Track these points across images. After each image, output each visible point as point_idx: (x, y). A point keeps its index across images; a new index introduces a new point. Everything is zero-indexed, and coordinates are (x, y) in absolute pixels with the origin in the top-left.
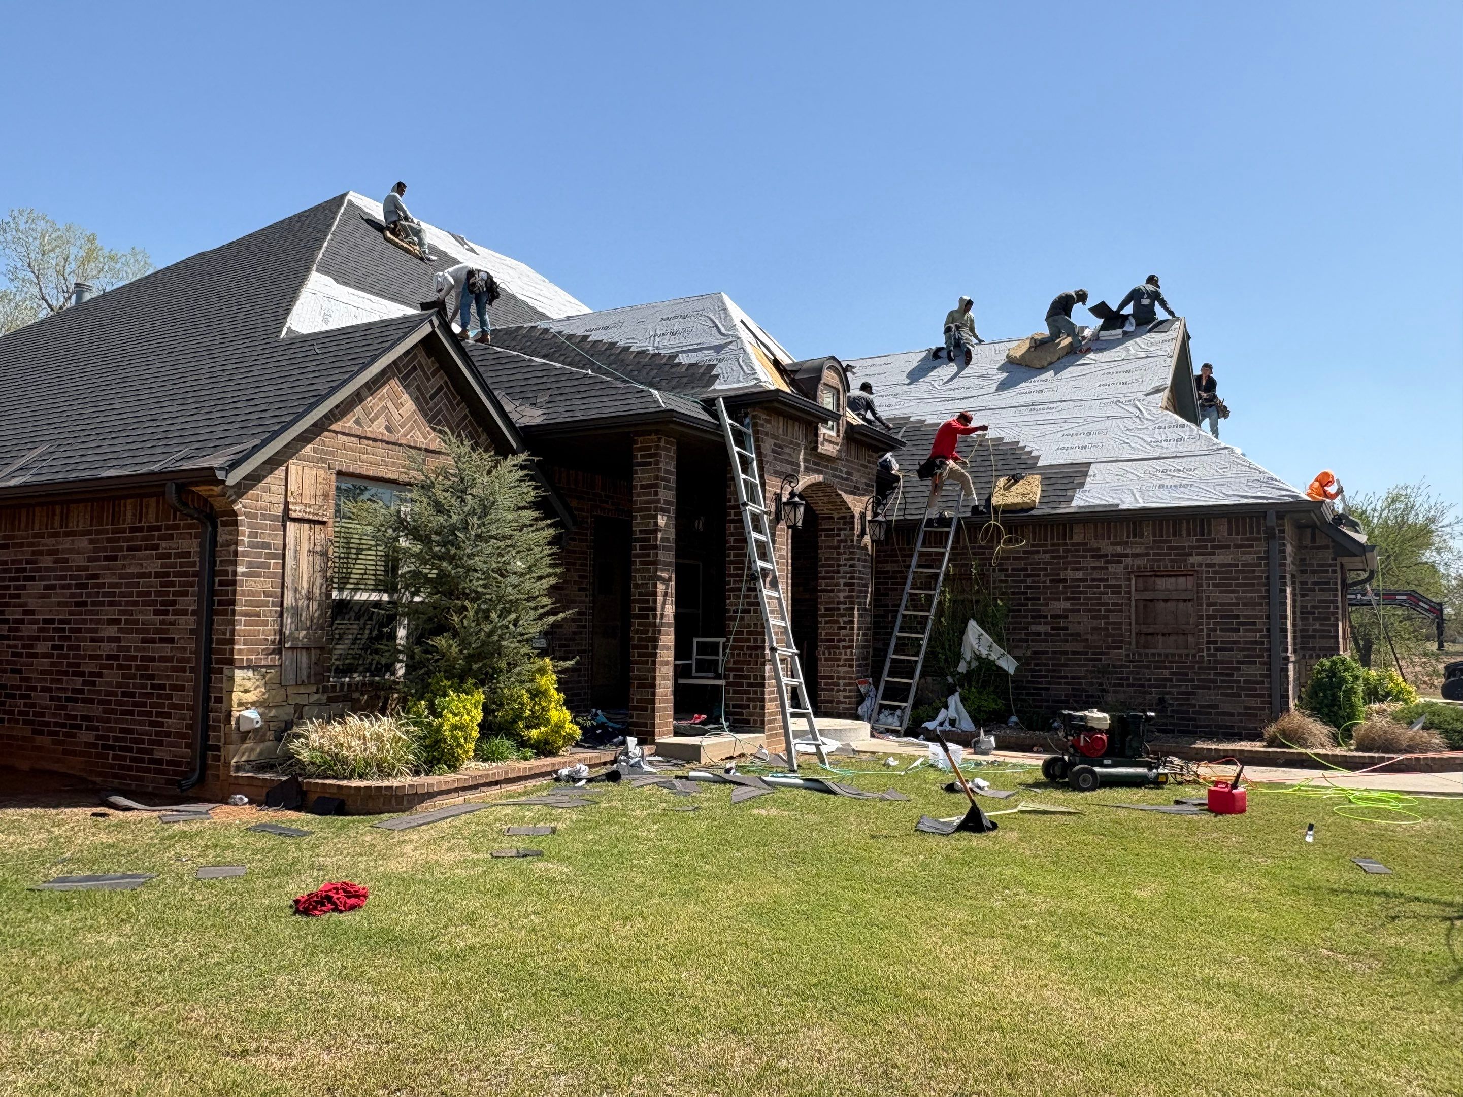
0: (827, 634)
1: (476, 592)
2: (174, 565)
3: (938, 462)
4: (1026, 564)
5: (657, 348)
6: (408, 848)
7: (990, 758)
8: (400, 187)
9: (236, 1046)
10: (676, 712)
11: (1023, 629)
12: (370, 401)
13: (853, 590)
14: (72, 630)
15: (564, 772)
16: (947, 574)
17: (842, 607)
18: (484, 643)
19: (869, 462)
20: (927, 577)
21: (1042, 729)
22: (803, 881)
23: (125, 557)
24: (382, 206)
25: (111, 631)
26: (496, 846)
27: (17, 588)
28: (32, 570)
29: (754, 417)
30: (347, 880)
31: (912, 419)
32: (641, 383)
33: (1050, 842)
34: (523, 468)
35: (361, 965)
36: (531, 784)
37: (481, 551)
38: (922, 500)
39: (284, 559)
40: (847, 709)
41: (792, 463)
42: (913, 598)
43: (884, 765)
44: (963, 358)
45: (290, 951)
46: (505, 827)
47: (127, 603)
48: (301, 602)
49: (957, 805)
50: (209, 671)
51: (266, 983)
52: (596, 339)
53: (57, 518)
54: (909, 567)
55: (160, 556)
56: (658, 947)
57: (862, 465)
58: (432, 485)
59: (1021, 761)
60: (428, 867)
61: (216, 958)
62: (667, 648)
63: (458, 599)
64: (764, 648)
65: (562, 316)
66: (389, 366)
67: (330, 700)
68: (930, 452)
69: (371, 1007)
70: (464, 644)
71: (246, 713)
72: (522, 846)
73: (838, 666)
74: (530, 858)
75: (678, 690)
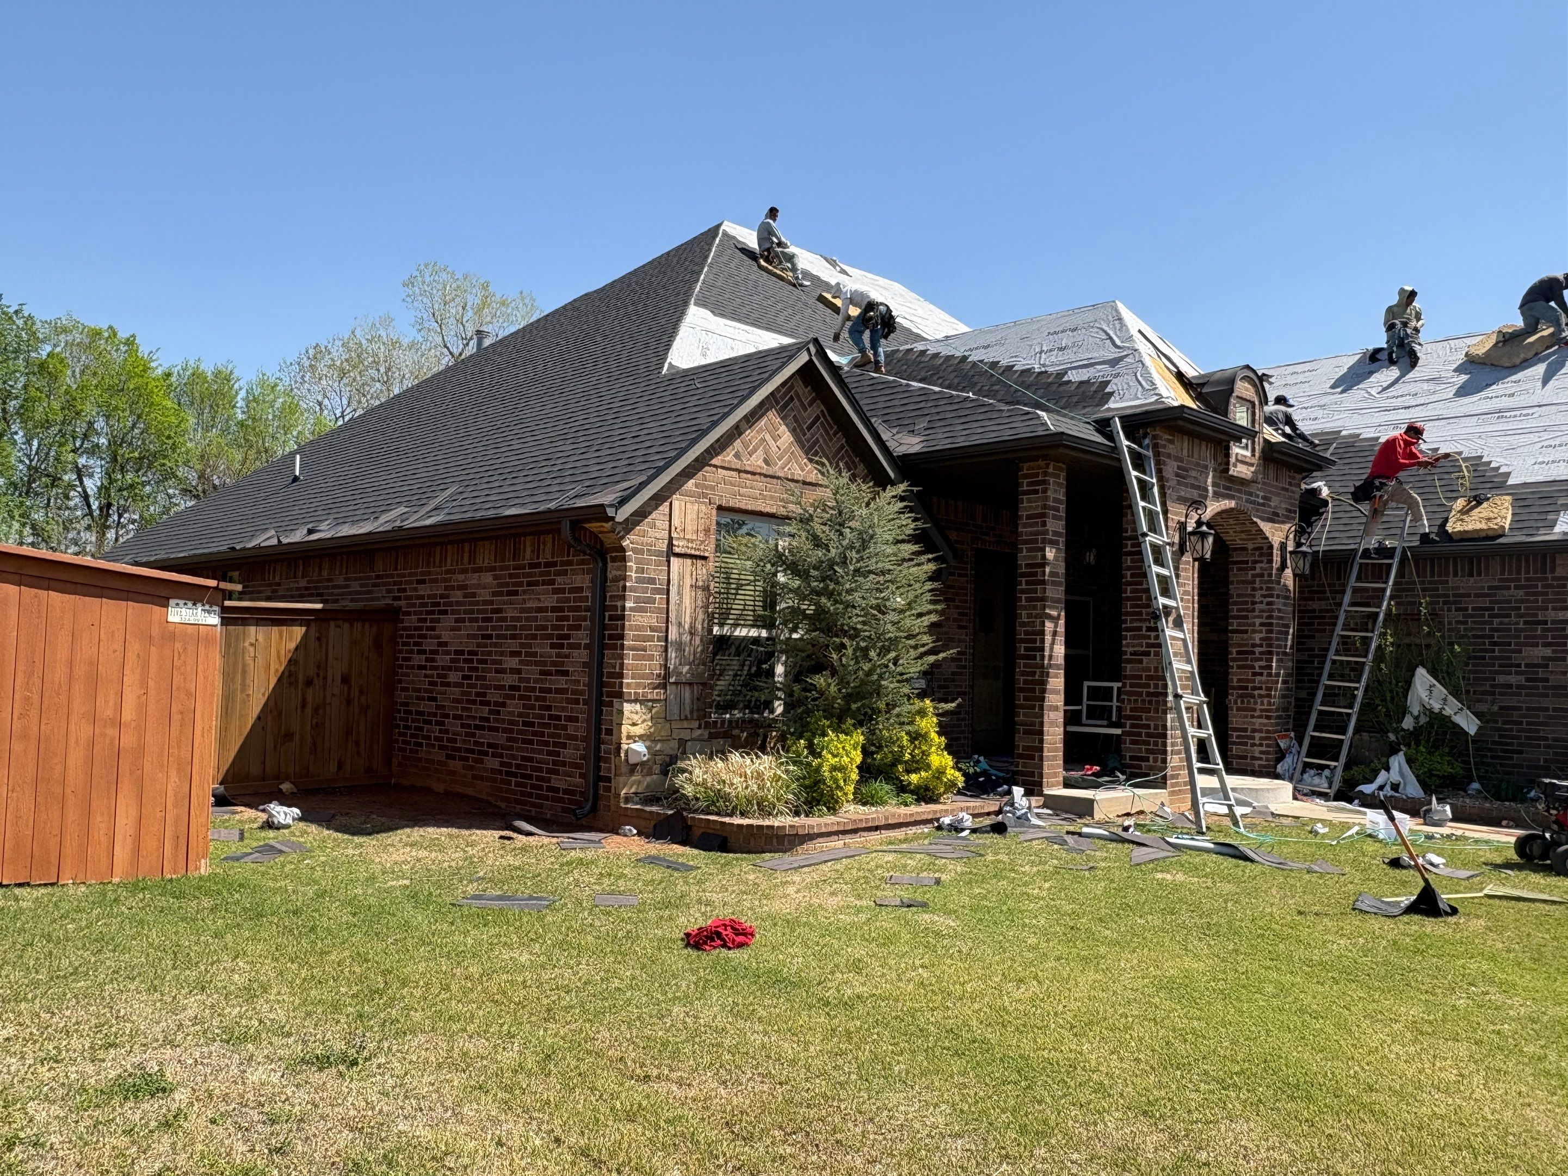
0: (1239, 680)
1: (855, 629)
2: (568, 600)
3: (1377, 483)
4: (1491, 602)
5: (1044, 365)
6: (791, 890)
7: (1445, 831)
8: (773, 213)
9: (638, 1071)
10: (1065, 762)
11: (1486, 679)
12: (749, 434)
13: (1271, 632)
14: (480, 662)
15: (947, 820)
16: (1388, 613)
17: (1258, 650)
18: (863, 683)
19: (1290, 484)
20: (1363, 617)
21: (1514, 799)
22: (1218, 956)
23: (524, 592)
24: (755, 234)
25: (513, 662)
26: (879, 894)
27: (432, 621)
28: (445, 604)
29: (1155, 437)
30: (733, 917)
31: (1344, 433)
32: (1025, 405)
33: (1529, 935)
34: (902, 499)
35: (751, 1004)
36: (911, 831)
37: (860, 587)
38: (1354, 527)
39: (668, 594)
40: (1265, 766)
41: (1198, 488)
42: (1345, 640)
43: (1311, 832)
44: (1406, 360)
45: (684, 984)
46: (888, 875)
47: (527, 637)
48: (684, 637)
49: (1404, 883)
50: (600, 703)
51: (664, 1012)
52: (976, 359)
53: (466, 555)
54: (1340, 605)
55: (556, 591)
56: (1056, 1014)
57: (1283, 489)
58: (811, 518)
59: (1486, 836)
60: (812, 910)
61: (616, 983)
62: (1056, 692)
63: (837, 636)
64: (1166, 695)
65: (940, 336)
66: (767, 397)
67: (712, 736)
68: (1369, 471)
69: (764, 1046)
70: (843, 683)
71: (634, 746)
72: (906, 895)
73: (1253, 717)
74: (915, 909)
75: (1069, 739)
